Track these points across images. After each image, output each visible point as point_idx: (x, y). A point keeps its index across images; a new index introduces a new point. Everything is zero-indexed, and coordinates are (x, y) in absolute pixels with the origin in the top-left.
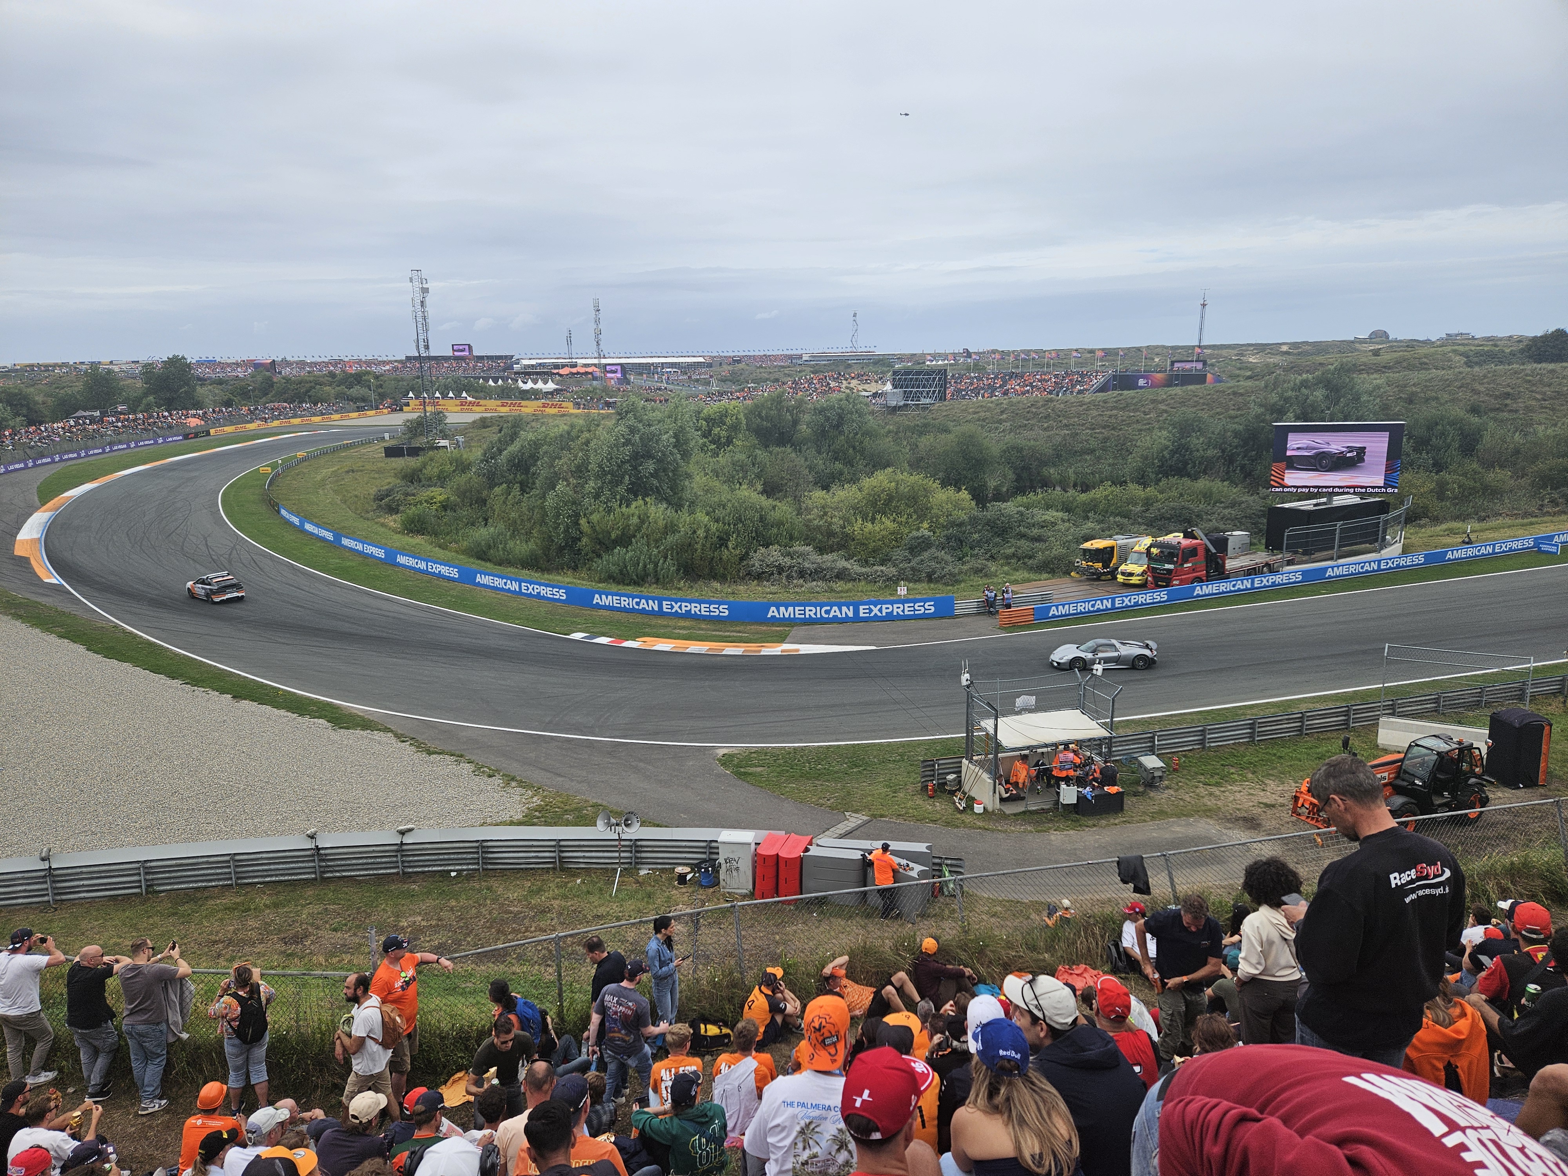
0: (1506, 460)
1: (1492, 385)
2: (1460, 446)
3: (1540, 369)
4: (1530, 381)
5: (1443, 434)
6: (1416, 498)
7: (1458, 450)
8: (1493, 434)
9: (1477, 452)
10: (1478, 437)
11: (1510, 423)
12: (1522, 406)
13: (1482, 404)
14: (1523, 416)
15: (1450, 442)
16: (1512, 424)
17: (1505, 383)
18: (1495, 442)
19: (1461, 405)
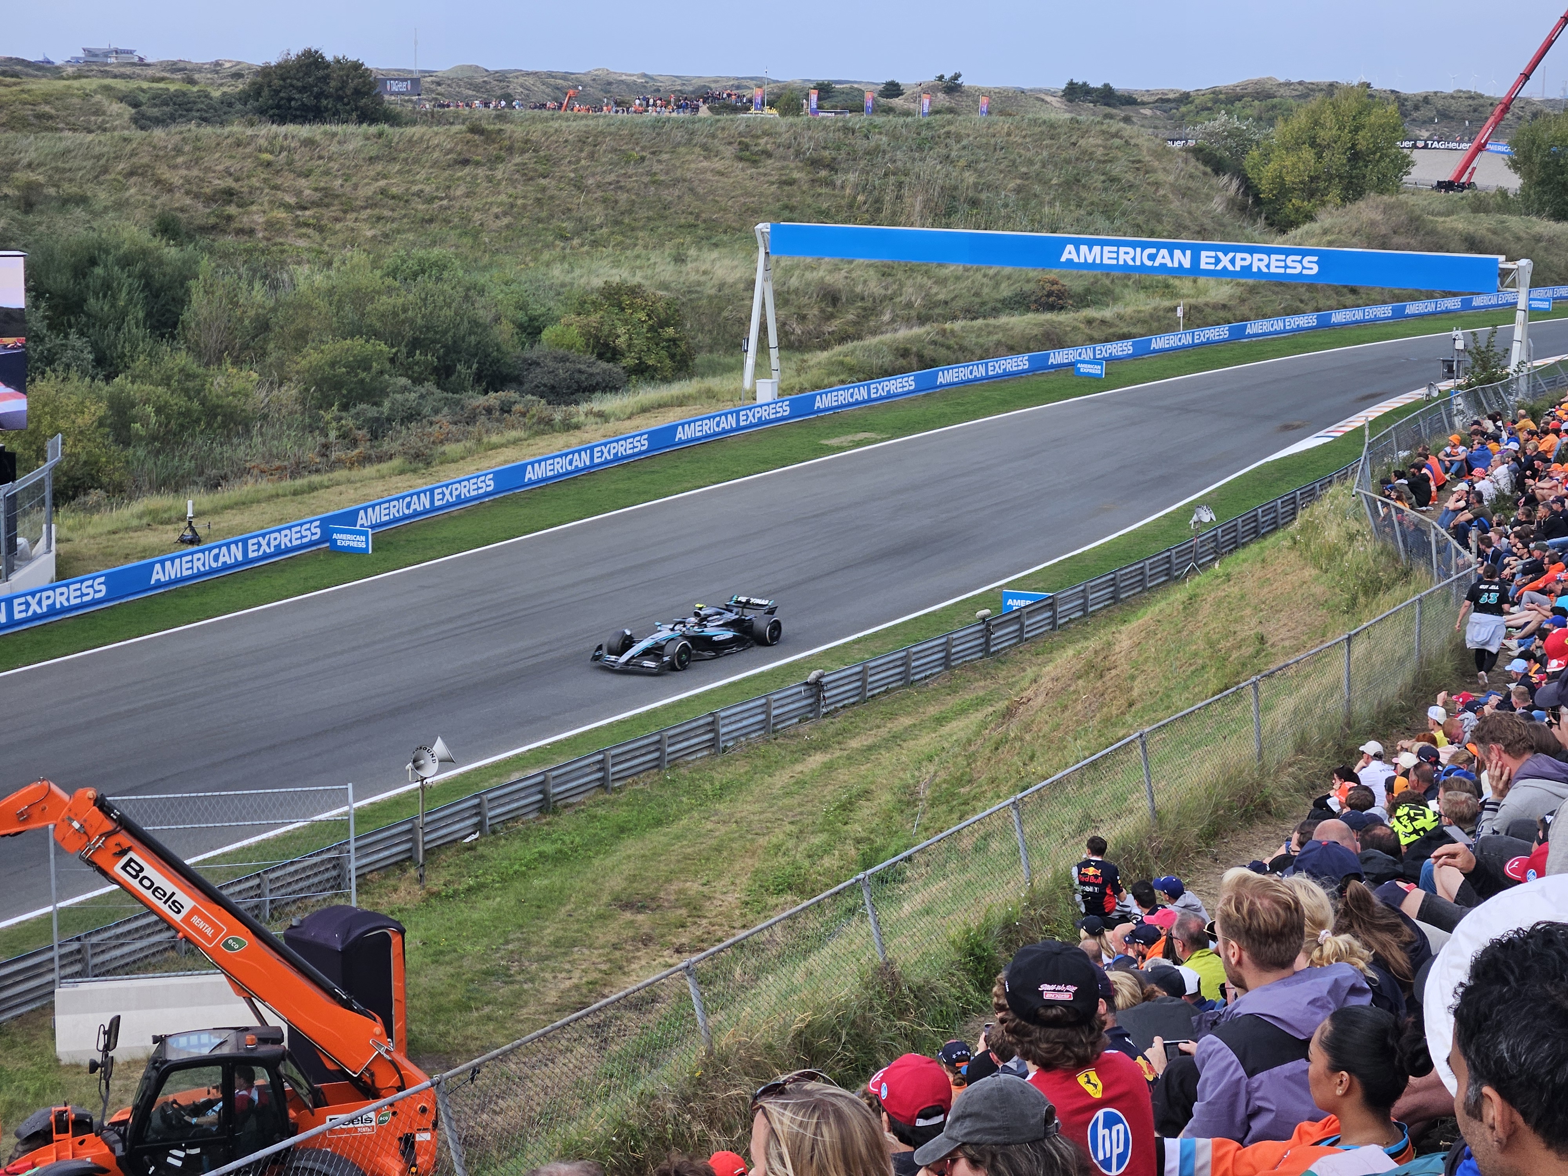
0: (245, 347)
1: (195, 172)
2: (149, 315)
3: (286, 137)
4: (269, 164)
5: (107, 288)
6: (70, 442)
7: (145, 324)
8: (211, 285)
9: (183, 328)
10: (181, 292)
11: (241, 259)
12: (261, 220)
13: (180, 215)
14: (265, 243)
15: (126, 306)
16: (245, 262)
17: (220, 168)
18: (216, 304)
19: (138, 216)
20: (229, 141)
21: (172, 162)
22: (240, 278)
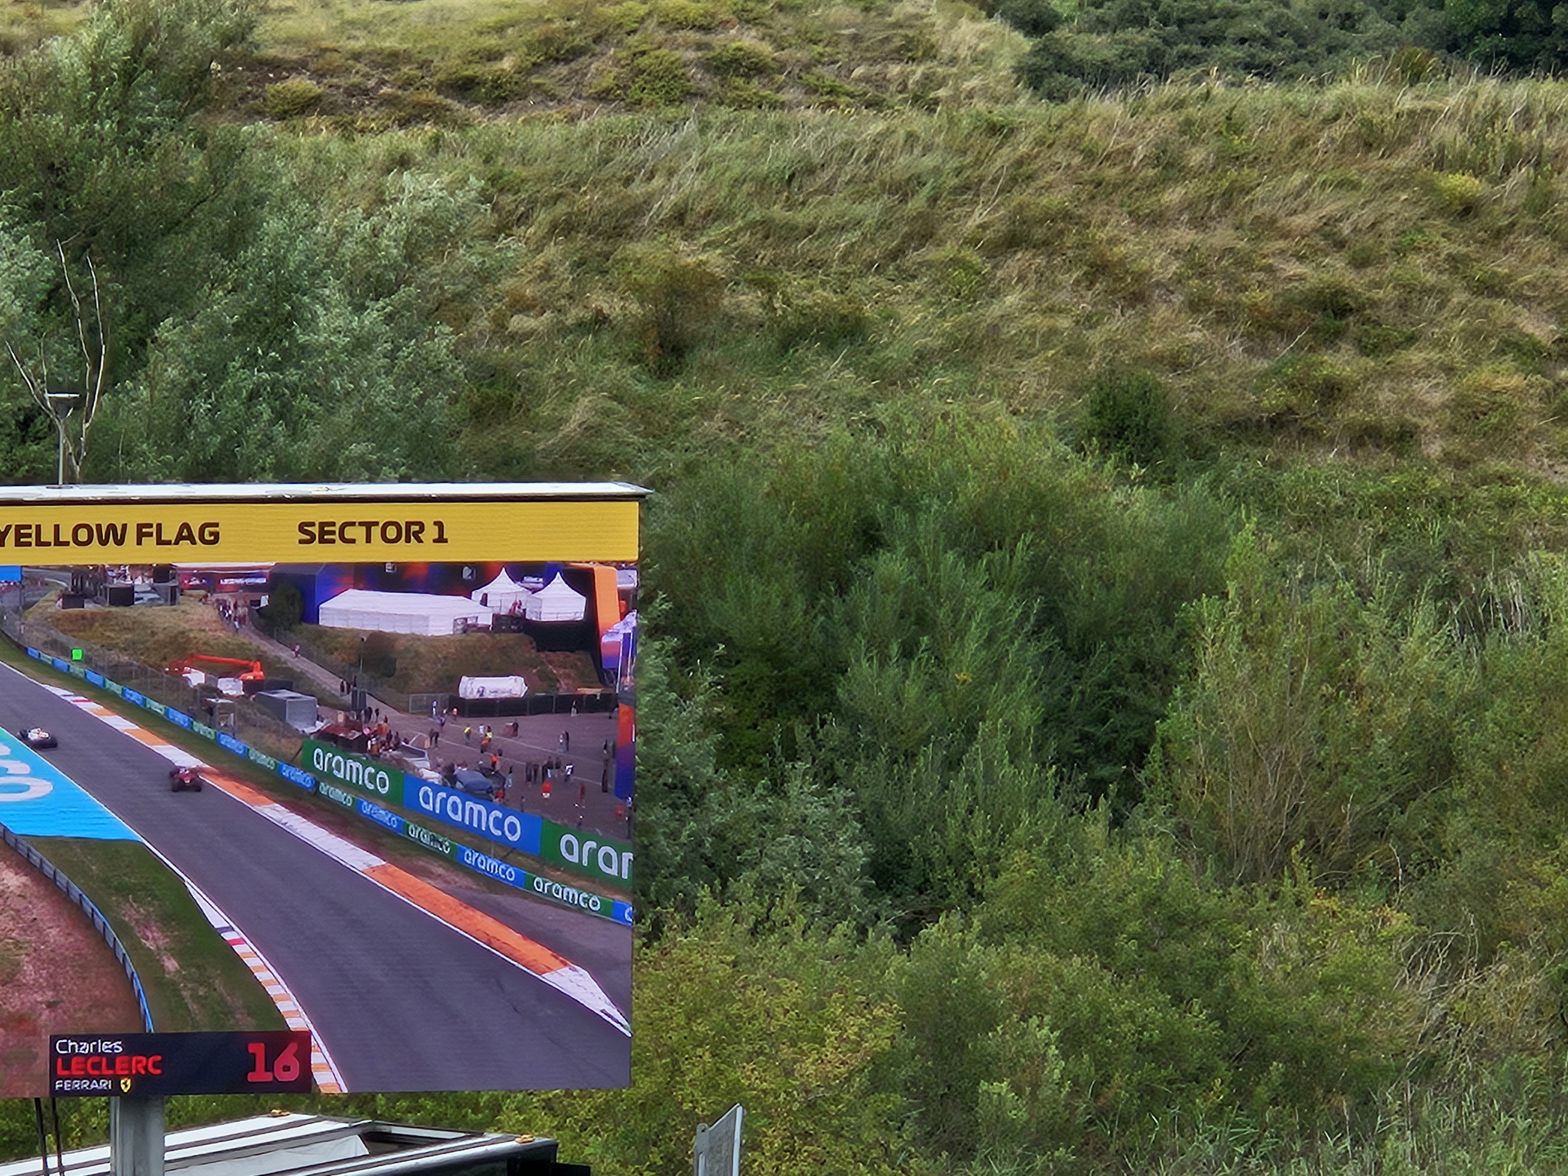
0: (1371, 832)
1: (1222, 236)
2: (1054, 718)
3: (1527, 118)
5: (917, 623)
7: (1038, 749)
8: (1265, 618)
9: (1167, 766)
10: (1162, 641)
11: (1368, 530)
12: (1437, 398)
13: (1167, 379)
14: (1449, 475)
15: (979, 684)
16: (1382, 539)
17: (1304, 221)
18: (1277, 682)
19: (1029, 384)
20: (1338, 130)
21: (1148, 204)
22: (1364, 594)
